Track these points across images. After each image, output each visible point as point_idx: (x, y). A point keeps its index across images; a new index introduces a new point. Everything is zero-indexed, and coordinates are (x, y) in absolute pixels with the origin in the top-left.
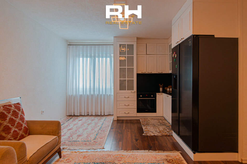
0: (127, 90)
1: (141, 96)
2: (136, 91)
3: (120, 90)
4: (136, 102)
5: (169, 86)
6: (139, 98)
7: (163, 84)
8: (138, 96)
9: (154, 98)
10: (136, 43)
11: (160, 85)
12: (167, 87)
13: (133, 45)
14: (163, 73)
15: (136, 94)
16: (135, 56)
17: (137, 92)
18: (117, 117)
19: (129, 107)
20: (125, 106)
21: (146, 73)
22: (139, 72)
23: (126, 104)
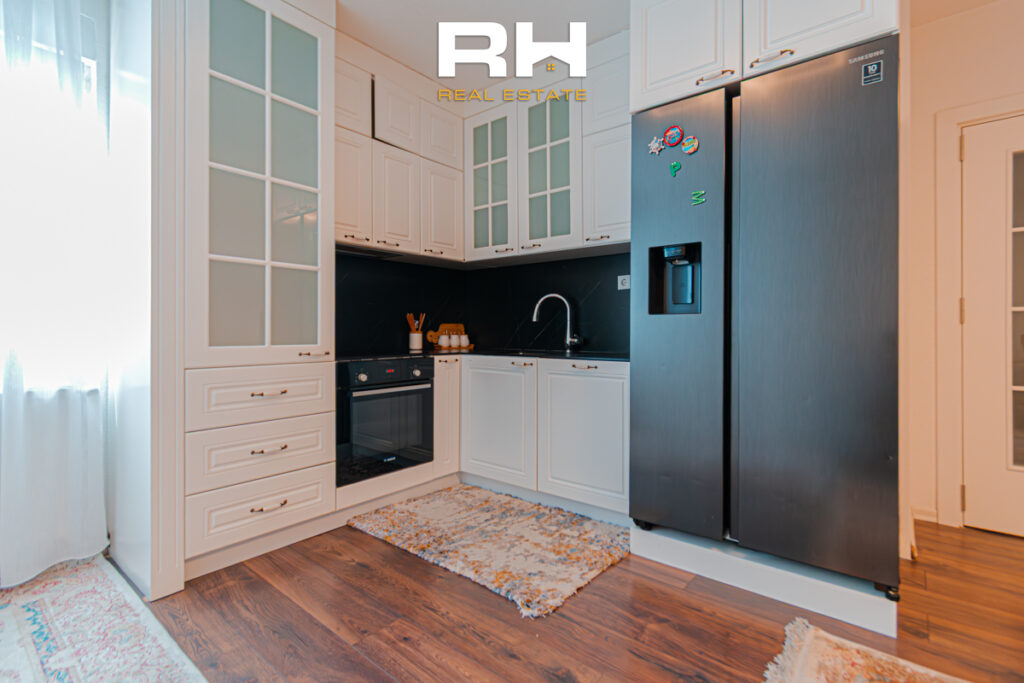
0: (273, 342)
1: (363, 377)
2: (331, 347)
3: (210, 345)
5: (443, 327)
7: (423, 317)
9: (426, 386)
11: (410, 316)
12: (436, 329)
14: (446, 255)
15: (329, 369)
19: (286, 460)
20: (258, 459)
21: (373, 244)
22: (343, 239)
23: (267, 446)
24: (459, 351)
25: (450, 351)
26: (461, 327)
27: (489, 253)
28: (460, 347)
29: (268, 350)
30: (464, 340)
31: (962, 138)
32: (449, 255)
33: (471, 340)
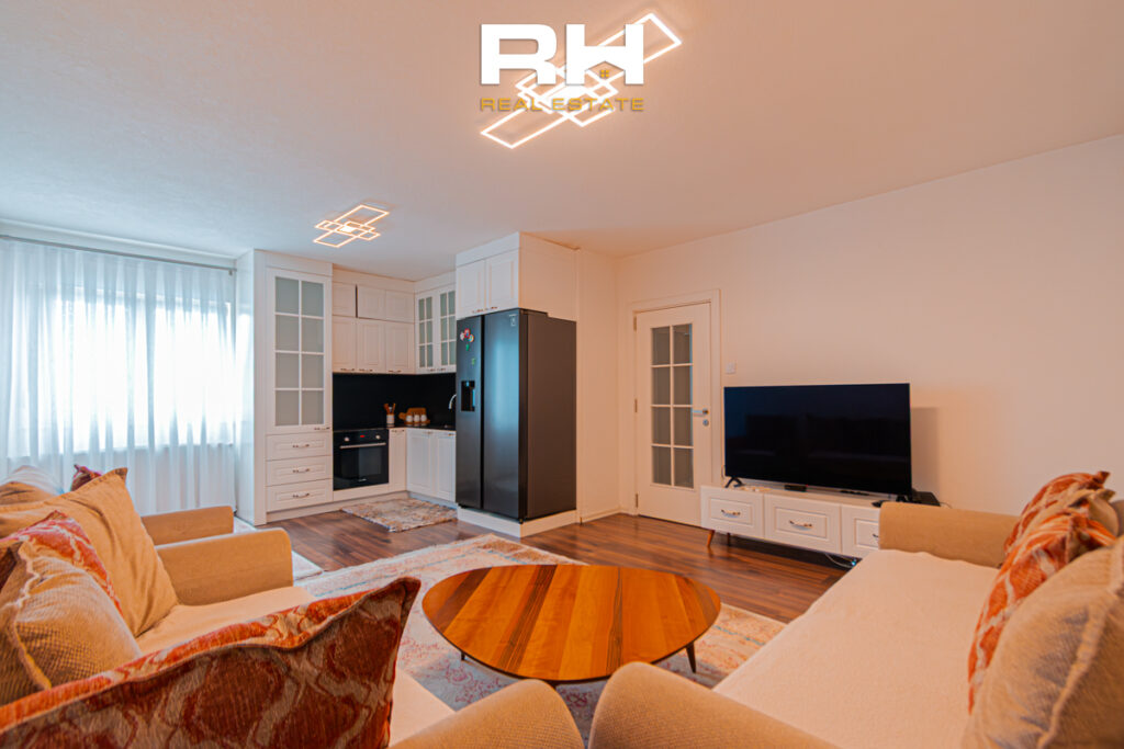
0: (303, 424)
1: (348, 439)
2: (331, 426)
3: (277, 424)
4: (331, 459)
5: (410, 410)
6: (342, 447)
7: (394, 405)
8: (337, 440)
9: (384, 444)
10: (330, 280)
11: (386, 405)
12: (405, 411)
13: (321, 285)
14: (403, 372)
15: (330, 435)
16: (327, 318)
17: (334, 429)
18: (268, 513)
19: (308, 476)
20: (296, 475)
21: (357, 371)
22: (338, 370)
23: (300, 469)
24: (420, 426)
25: (413, 425)
26: (424, 410)
27: (425, 371)
28: (420, 422)
29: (300, 427)
30: (424, 418)
31: (635, 319)
32: (404, 371)
33: (428, 417)
